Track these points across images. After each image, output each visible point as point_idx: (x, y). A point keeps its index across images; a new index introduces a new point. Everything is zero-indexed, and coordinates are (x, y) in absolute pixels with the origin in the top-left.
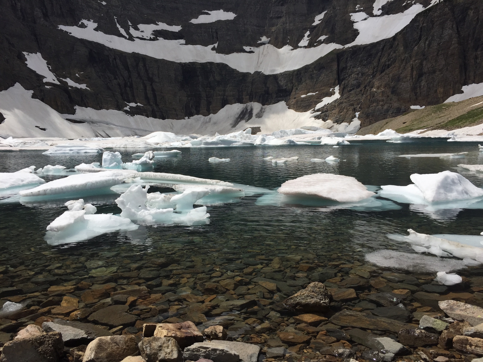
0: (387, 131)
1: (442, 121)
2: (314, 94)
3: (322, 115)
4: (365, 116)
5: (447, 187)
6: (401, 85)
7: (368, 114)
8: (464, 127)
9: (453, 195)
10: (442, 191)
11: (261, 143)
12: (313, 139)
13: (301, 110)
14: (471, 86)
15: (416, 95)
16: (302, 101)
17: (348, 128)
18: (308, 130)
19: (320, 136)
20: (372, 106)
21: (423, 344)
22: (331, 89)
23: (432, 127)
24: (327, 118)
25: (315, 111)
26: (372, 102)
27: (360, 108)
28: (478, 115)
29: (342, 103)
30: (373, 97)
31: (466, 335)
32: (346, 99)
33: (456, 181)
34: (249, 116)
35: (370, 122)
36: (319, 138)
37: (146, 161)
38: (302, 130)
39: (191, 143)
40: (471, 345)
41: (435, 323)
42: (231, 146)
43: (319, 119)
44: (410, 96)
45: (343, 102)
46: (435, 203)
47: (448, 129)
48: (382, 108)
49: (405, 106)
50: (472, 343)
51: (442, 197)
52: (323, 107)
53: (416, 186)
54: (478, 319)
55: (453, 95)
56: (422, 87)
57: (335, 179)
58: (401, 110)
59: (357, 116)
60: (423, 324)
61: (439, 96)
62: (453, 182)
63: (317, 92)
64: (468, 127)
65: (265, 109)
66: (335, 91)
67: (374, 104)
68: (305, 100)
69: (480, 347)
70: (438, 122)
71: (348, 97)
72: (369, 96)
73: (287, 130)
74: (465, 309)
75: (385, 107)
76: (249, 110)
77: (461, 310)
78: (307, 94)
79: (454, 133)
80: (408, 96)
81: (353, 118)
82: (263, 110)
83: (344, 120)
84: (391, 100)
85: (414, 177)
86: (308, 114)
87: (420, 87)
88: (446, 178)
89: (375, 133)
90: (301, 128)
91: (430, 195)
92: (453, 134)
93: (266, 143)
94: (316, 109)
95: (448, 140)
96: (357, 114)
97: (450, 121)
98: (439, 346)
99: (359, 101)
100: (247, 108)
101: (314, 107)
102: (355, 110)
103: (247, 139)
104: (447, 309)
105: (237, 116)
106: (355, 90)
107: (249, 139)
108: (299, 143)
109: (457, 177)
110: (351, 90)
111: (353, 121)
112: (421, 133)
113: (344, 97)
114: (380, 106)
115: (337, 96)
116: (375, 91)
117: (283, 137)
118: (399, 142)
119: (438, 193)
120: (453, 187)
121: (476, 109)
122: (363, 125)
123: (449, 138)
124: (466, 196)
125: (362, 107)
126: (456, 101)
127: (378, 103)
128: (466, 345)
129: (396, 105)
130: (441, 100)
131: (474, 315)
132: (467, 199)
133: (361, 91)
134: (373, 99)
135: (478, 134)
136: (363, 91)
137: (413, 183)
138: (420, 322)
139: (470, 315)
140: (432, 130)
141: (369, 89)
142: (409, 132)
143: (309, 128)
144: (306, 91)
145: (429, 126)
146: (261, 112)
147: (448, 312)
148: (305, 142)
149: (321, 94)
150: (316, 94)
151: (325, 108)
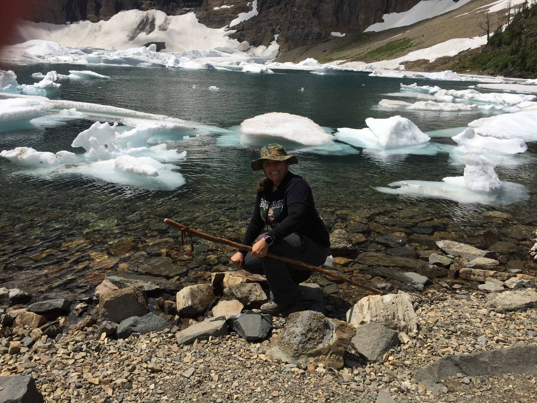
0: (308, 60)
1: (362, 52)
2: (229, 7)
3: (238, 34)
4: (284, 40)
5: (399, 133)
6: (323, 6)
7: (287, 37)
8: (382, 60)
9: (403, 141)
10: (394, 136)
11: (175, 65)
12: (231, 64)
13: (214, 25)
14: (391, 15)
15: (337, 20)
16: (214, 14)
17: (265, 52)
18: (223, 52)
19: (239, 61)
20: (292, 29)
21: (437, 275)
22: (248, 3)
23: (351, 58)
24: (242, 38)
25: (229, 29)
26: (292, 24)
27: (279, 29)
28: (396, 48)
29: (260, 22)
30: (294, 17)
31: (469, 267)
32: (264, 17)
33: (407, 127)
34: (151, 27)
35: (289, 47)
36: (238, 64)
37: (52, 84)
38: (217, 51)
39: (87, 59)
40: (474, 275)
41: (442, 259)
42: (138, 66)
43: (234, 38)
44: (331, 20)
45: (261, 20)
46: (388, 148)
47: (367, 62)
48: (303, 33)
49: (326, 32)
50: (475, 273)
51: (394, 142)
52: (239, 25)
53: (370, 130)
54: (472, 254)
55: (374, 23)
56: (344, 11)
57: (293, 119)
58: (321, 36)
59: (276, 39)
60: (432, 260)
61: (360, 24)
62: (404, 129)
63: (233, 6)
64: (385, 61)
65: (170, 20)
66: (252, 6)
67: (294, 27)
68: (218, 13)
69: (481, 276)
70: (358, 53)
71: (267, 15)
72: (289, 17)
73: (200, 51)
74: (460, 247)
75: (306, 31)
76: (150, 20)
77: (457, 248)
78: (221, 6)
79: (372, 66)
80: (330, 20)
81: (271, 41)
82: (168, 22)
83: (261, 43)
84: (312, 23)
85: (369, 121)
86: (222, 31)
87: (342, 10)
88: (399, 124)
89: (295, 61)
90: (216, 49)
91: (384, 140)
92: (370, 68)
93: (180, 65)
94: (230, 26)
95: (370, 75)
96: (276, 36)
97: (369, 52)
98: (448, 276)
99: (278, 21)
100: (148, 17)
101: (229, 24)
102: (274, 32)
103: (155, 58)
104: (445, 248)
105: (135, 26)
106: (275, 8)
107: (157, 58)
108: (218, 68)
109: (407, 123)
110: (270, 7)
111: (271, 44)
112: (341, 64)
113: (262, 15)
114: (301, 30)
115: (254, 12)
116: (296, 11)
117: (196, 58)
118: (322, 74)
119: (391, 138)
120: (404, 133)
121: (395, 42)
122: (281, 50)
123: (371, 73)
124: (414, 142)
125: (282, 28)
126: (377, 31)
127: (298, 26)
128: (470, 275)
129: (316, 29)
130: (362, 28)
131: (469, 252)
132: (415, 145)
133: (281, 9)
134: (294, 20)
135: (395, 68)
136: (283, 9)
137: (368, 127)
138: (429, 259)
139: (465, 252)
140: (352, 61)
141: (290, 8)
142: (329, 62)
143: (224, 50)
144: (219, 2)
145: (349, 57)
146: (166, 24)
147: (446, 250)
148: (225, 67)
149: (237, 8)
150: (231, 8)
151: (241, 26)
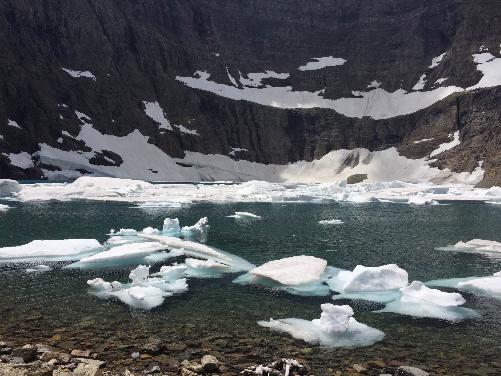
3: (438, 162)
4: (489, 165)
5: (364, 280)
7: (494, 162)
9: (366, 286)
10: (357, 282)
13: (414, 157)
16: (415, 147)
17: (469, 178)
18: (408, 182)
20: (498, 155)
22: (450, 135)
24: (444, 166)
25: (430, 158)
26: (499, 150)
27: (483, 156)
29: (462, 150)
33: (375, 275)
34: (355, 163)
35: (496, 171)
43: (434, 167)
52: (440, 154)
59: (481, 165)
63: (433, 138)
66: (454, 137)
68: (418, 146)
71: (470, 144)
72: (495, 143)
76: (355, 157)
78: (421, 139)
81: (475, 167)
82: (371, 156)
83: (464, 169)
86: (422, 161)
93: (348, 199)
96: (480, 162)
99: (483, 148)
100: (353, 154)
101: (429, 154)
102: (478, 158)
105: (342, 162)
106: (478, 137)
110: (473, 137)
111: (475, 170)
113: (465, 144)
115: (456, 142)
120: (370, 280)
122: (487, 175)
124: (379, 288)
125: (486, 155)
136: (487, 138)
141: (495, 136)
144: (420, 137)
146: (369, 158)
149: (438, 140)
150: (431, 140)
151: (442, 155)
